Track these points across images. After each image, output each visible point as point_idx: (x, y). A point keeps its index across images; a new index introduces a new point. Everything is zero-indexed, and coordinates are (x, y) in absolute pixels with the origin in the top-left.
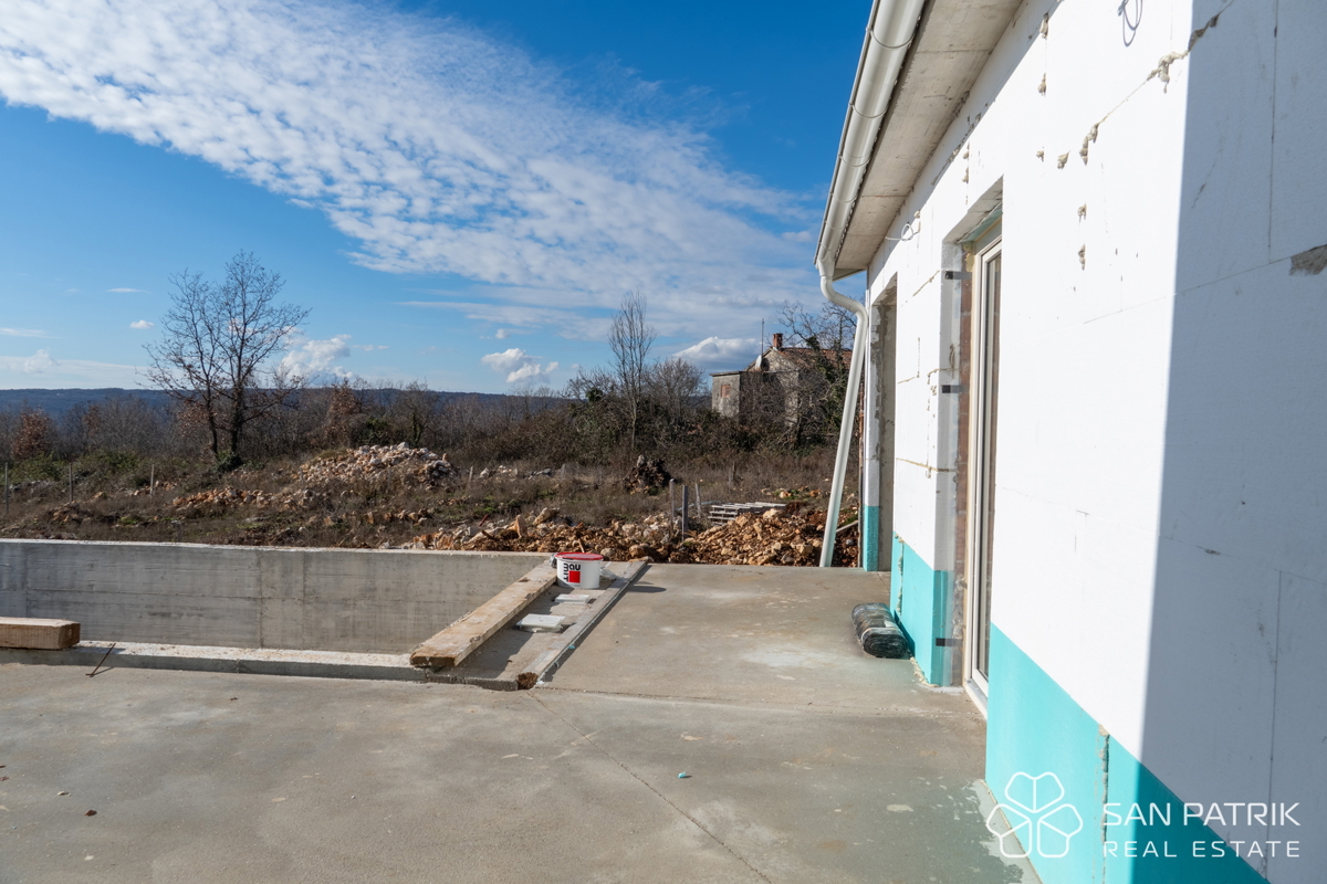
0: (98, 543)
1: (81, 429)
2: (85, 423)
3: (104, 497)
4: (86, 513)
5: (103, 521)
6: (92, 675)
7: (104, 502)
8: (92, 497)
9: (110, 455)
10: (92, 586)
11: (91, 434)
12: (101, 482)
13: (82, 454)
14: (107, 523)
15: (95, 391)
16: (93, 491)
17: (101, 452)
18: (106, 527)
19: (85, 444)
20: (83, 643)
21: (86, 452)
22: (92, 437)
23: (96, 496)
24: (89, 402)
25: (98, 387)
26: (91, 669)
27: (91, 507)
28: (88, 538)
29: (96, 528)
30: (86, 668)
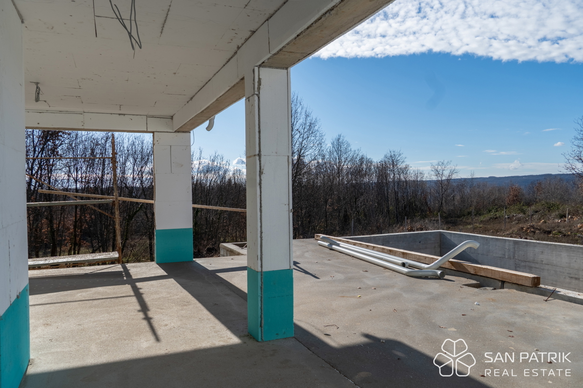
0: (545, 242)
1: (534, 192)
2: (536, 190)
3: (545, 222)
4: (537, 229)
5: (545, 233)
6: (546, 301)
7: (545, 224)
8: (539, 222)
9: (547, 203)
10: (542, 261)
11: (538, 194)
12: (543, 216)
13: (535, 203)
14: (546, 234)
15: (540, 175)
16: (540, 219)
17: (543, 202)
18: (546, 235)
19: (536, 199)
20: (541, 286)
21: (537, 202)
22: (539, 196)
23: (541, 222)
24: (537, 180)
25: (541, 174)
26: (546, 298)
27: (540, 226)
28: (538, 240)
29: (542, 235)
30: (543, 297)
